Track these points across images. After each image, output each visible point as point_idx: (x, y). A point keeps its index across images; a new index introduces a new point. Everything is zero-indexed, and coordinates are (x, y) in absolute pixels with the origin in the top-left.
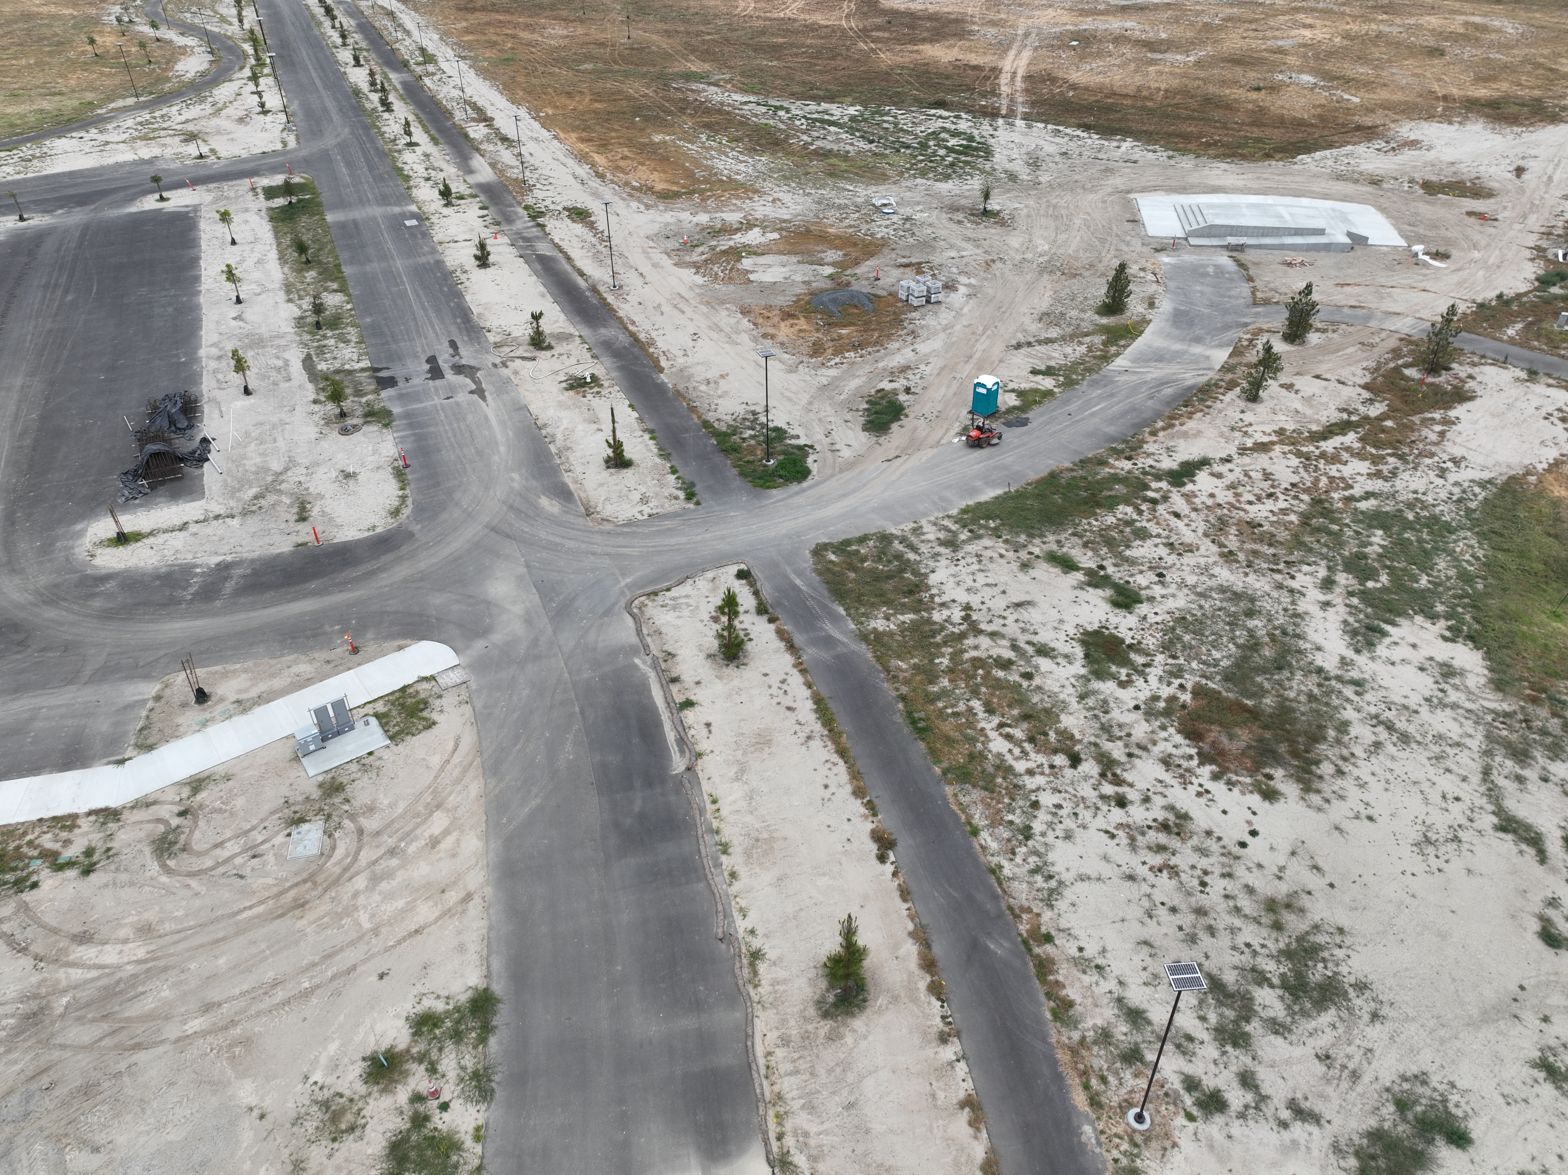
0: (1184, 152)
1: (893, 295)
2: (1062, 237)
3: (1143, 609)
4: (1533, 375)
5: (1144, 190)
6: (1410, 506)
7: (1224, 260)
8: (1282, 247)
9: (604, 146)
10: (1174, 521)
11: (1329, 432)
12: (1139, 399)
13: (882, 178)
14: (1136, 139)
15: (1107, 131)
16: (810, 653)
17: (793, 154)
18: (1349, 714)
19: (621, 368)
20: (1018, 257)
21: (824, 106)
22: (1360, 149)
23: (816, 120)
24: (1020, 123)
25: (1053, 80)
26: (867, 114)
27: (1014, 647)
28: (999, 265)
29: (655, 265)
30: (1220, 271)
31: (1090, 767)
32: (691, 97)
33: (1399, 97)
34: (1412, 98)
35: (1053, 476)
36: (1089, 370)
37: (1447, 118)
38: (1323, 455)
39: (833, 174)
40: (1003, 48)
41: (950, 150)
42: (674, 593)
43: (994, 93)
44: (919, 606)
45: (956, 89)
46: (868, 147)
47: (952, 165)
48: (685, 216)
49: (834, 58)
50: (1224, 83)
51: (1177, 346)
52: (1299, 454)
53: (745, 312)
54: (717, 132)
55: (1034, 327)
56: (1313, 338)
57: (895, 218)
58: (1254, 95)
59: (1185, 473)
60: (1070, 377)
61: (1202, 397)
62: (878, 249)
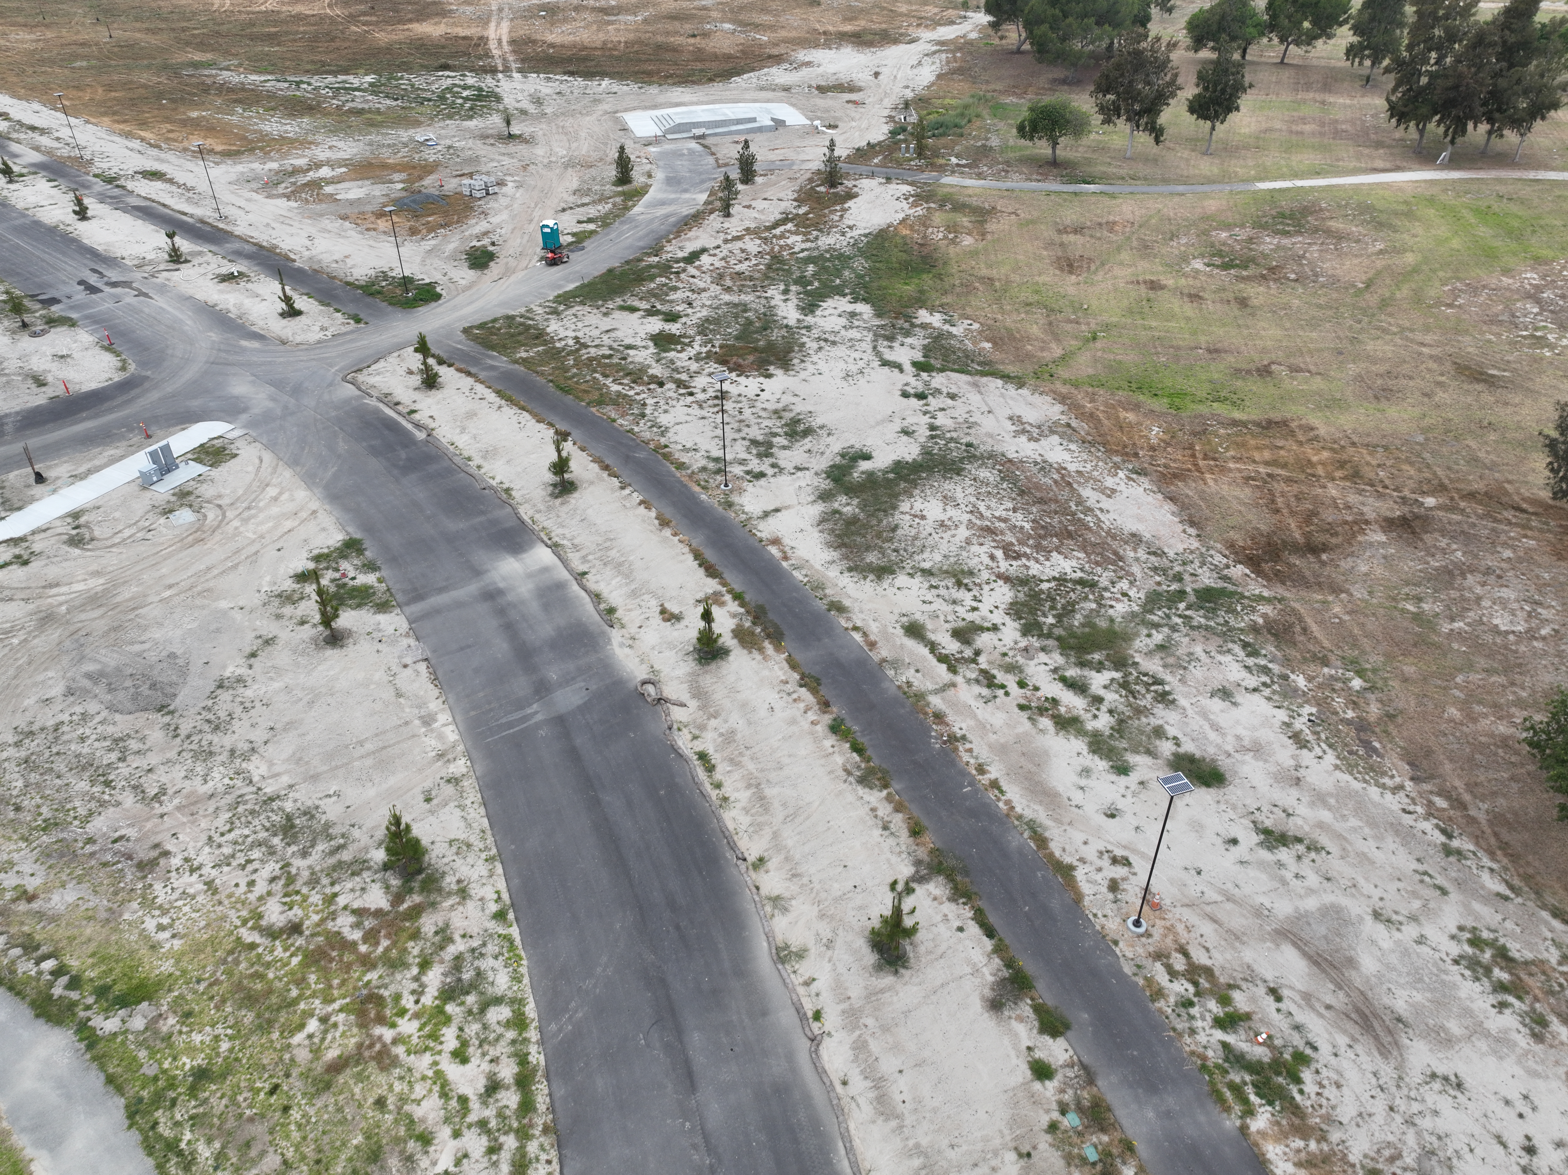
0: (650, 83)
1: (460, 194)
2: (574, 145)
3: (684, 320)
4: (888, 180)
5: (626, 110)
6: (827, 251)
7: (693, 145)
8: (730, 133)
9: (143, 124)
10: (692, 280)
11: (776, 225)
12: (655, 225)
13: (417, 124)
14: (612, 78)
15: (589, 75)
16: (482, 375)
17: (330, 114)
18: (805, 339)
19: (259, 264)
20: (546, 161)
21: (341, 78)
22: (774, 70)
23: (338, 89)
24: (516, 75)
25: (534, 42)
26: (383, 80)
27: (611, 348)
28: (532, 167)
29: (248, 200)
30: (691, 152)
31: (670, 386)
32: (209, 81)
33: (794, 34)
34: (803, 34)
35: (610, 271)
36: (617, 216)
37: (827, 46)
38: (775, 236)
39: (372, 124)
40: (484, 21)
41: (466, 99)
42: (373, 367)
43: (488, 55)
44: (545, 342)
45: (455, 55)
46: (394, 103)
47: (471, 109)
48: (256, 165)
49: (333, 40)
50: (668, 33)
51: (673, 196)
52: (760, 238)
53: (345, 218)
54: (250, 105)
55: (572, 199)
56: (759, 180)
57: (439, 148)
58: (692, 41)
59: (693, 257)
60: (605, 221)
61: (695, 219)
62: (433, 169)
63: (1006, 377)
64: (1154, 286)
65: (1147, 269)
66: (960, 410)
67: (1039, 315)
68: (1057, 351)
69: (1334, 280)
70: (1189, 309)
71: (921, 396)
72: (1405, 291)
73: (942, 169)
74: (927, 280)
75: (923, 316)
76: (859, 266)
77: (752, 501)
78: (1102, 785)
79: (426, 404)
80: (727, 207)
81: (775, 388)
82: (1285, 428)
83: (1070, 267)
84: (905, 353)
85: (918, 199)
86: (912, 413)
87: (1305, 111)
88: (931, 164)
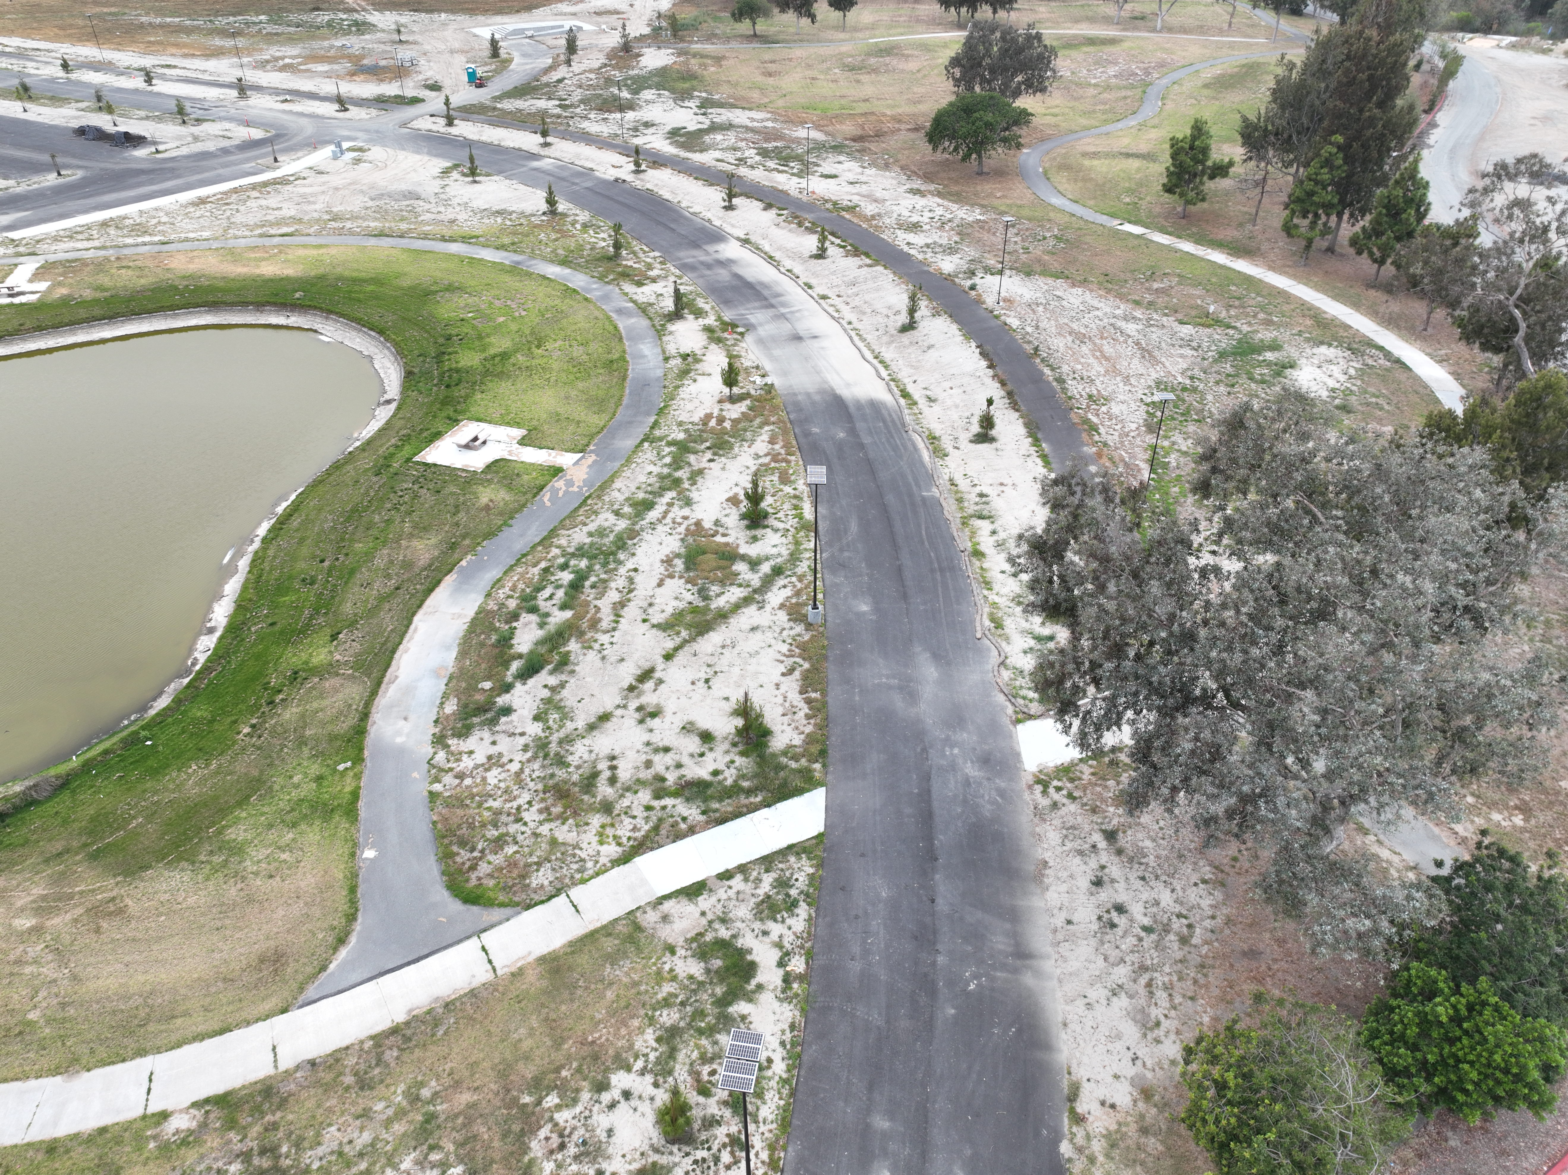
0: (476, 15)
1: (394, 65)
2: (448, 44)
3: (569, 100)
4: (659, 48)
6: (635, 76)
7: (528, 40)
8: (549, 34)
9: (120, 45)
10: (564, 88)
11: (601, 68)
12: (528, 71)
13: (327, 38)
15: (428, 11)
16: (477, 121)
17: (256, 35)
18: (638, 102)
19: (297, 96)
20: (436, 51)
21: (241, 17)
23: (245, 23)
24: (375, 12)
26: (275, 18)
27: (536, 110)
28: (429, 53)
29: (253, 73)
30: (529, 43)
31: (577, 118)
32: (136, 22)
35: (516, 87)
36: (502, 70)
38: (602, 72)
39: (293, 40)
41: (349, 25)
42: (412, 123)
44: (500, 110)
45: (317, 2)
46: (297, 29)
47: (358, 30)
51: (530, 60)
52: (594, 73)
53: (329, 77)
54: (188, 33)
56: (581, 52)
57: (356, 48)
59: (560, 81)
60: (497, 72)
61: (552, 68)
62: (363, 57)
63: (743, 108)
64: (813, 79)
65: (809, 73)
66: (724, 118)
67: (757, 91)
68: (767, 100)
69: (903, 71)
70: (831, 85)
71: (703, 114)
73: (691, 42)
74: (695, 83)
75: (697, 93)
76: (656, 79)
77: (637, 141)
78: (795, 179)
79: (454, 131)
80: (568, 62)
81: (630, 115)
82: (873, 113)
83: (770, 75)
84: (691, 104)
85: (679, 54)
86: (701, 118)
87: (902, 12)
88: (682, 40)
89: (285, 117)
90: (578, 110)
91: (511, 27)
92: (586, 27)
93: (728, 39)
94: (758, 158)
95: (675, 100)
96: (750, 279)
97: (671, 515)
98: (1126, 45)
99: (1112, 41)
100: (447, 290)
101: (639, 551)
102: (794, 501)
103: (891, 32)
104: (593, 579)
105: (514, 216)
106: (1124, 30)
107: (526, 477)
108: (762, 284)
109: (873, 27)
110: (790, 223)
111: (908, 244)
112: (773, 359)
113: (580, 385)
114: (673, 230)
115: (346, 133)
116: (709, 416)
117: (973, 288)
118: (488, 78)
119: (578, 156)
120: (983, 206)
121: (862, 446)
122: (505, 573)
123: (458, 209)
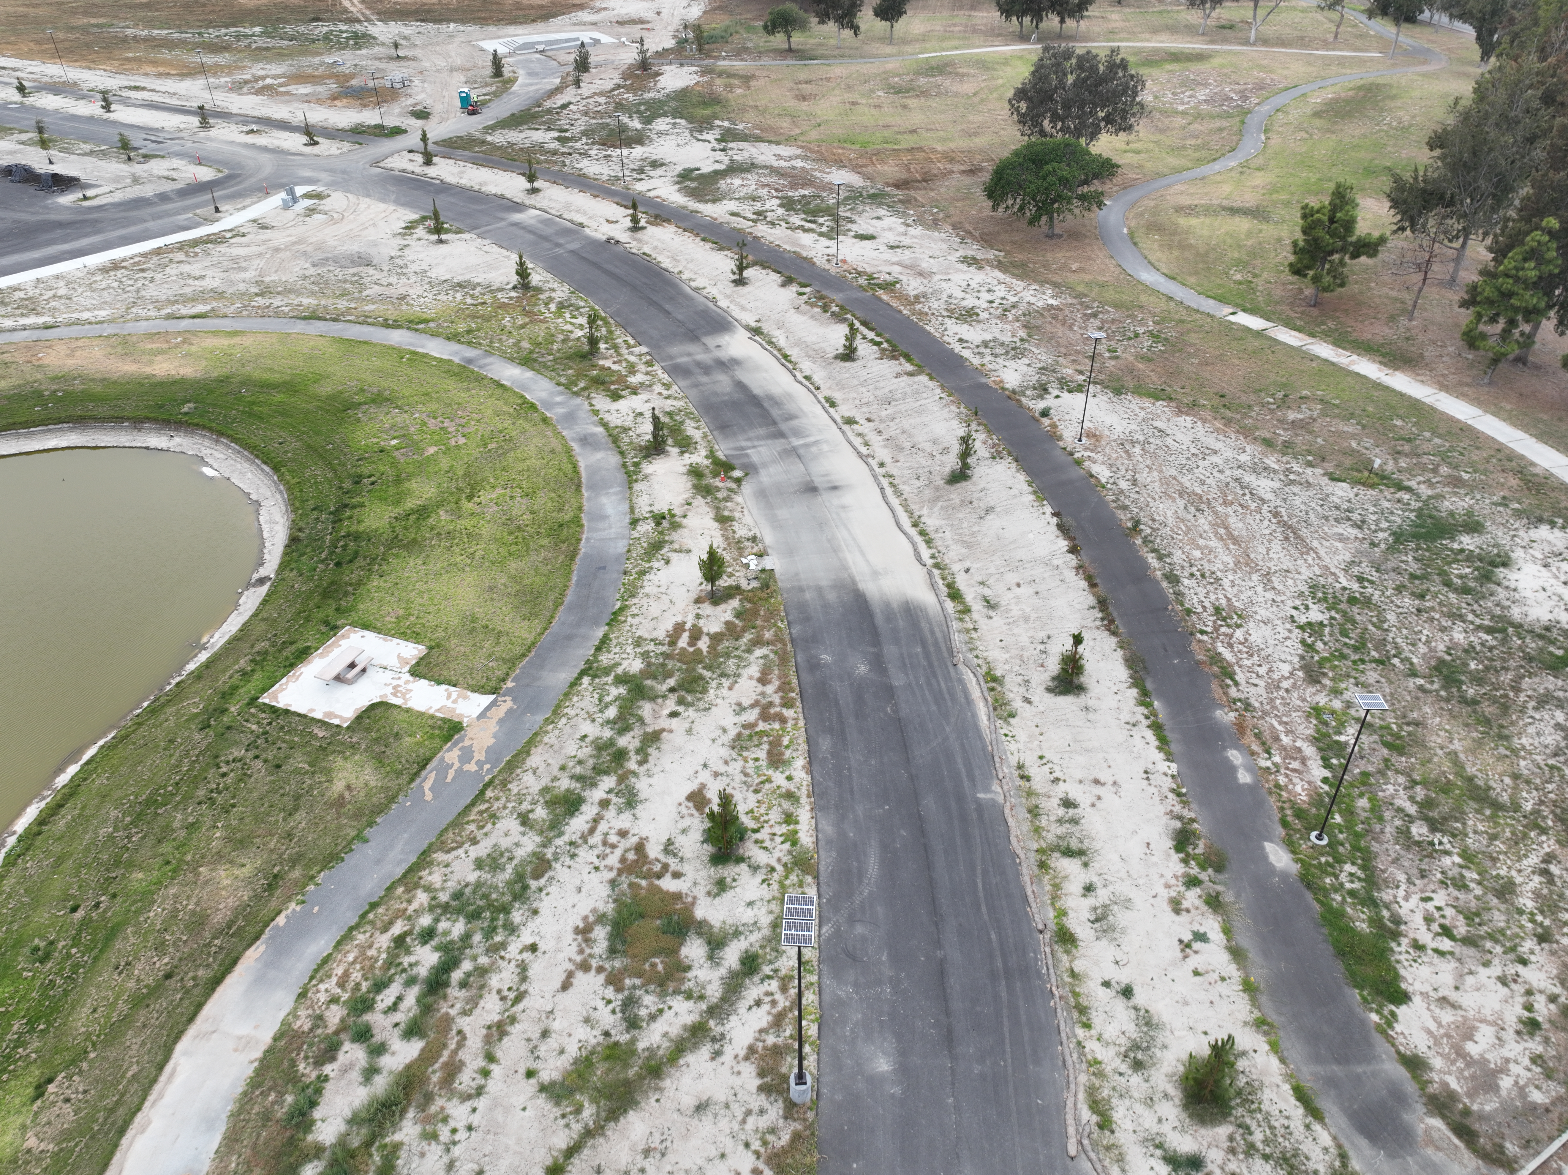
0: (487, 24)
1: (383, 87)
2: (450, 60)
3: (571, 131)
4: (682, 65)
5: (478, 40)
6: (650, 99)
7: (538, 56)
8: (564, 48)
9: (94, 62)
10: (568, 116)
11: (613, 90)
12: (531, 94)
13: (319, 53)
14: (456, 22)
15: (438, 21)
16: (459, 158)
17: (243, 50)
18: (649, 134)
19: (267, 125)
20: (434, 69)
21: (233, 29)
22: (580, 13)
23: (236, 36)
24: (378, 23)
26: (270, 30)
27: (531, 144)
28: (426, 72)
29: (225, 97)
30: (538, 60)
31: (576, 155)
32: (120, 35)
35: (513, 115)
36: (502, 92)
38: (614, 95)
39: (283, 55)
41: (348, 38)
42: (386, 160)
43: (347, 11)
44: (489, 144)
45: (320, 12)
46: (291, 43)
47: (356, 44)
48: (212, 80)
51: (536, 81)
52: (605, 96)
53: (308, 102)
54: (172, 48)
56: (593, 71)
57: (348, 65)
59: (564, 106)
60: (496, 95)
61: (558, 90)
62: (353, 76)
63: (770, 142)
64: (853, 103)
65: (849, 96)
66: (746, 154)
67: (788, 120)
68: (798, 131)
69: (957, 94)
70: (874, 111)
71: (722, 150)
72: (995, 95)
73: (717, 58)
74: (717, 108)
75: (718, 122)
76: (673, 104)
77: (640, 187)
78: (824, 242)
79: (431, 171)
80: (577, 83)
81: (638, 151)
82: (920, 149)
83: (804, 98)
84: (710, 136)
85: (703, 73)
86: (719, 155)
87: (956, 20)
88: (709, 56)
89: (245, 152)
90: (578, 145)
91: (521, 40)
92: (605, 39)
93: (760, 54)
94: (781, 211)
95: (691, 132)
96: (757, 391)
97: (602, 827)
98: (1216, 61)
99: (1200, 57)
100: (373, 401)
101: (545, 905)
102: (786, 805)
103: (945, 45)
104: (467, 966)
105: (479, 289)
106: (1212, 42)
107: (407, 740)
108: (771, 398)
109: (924, 38)
110: (813, 305)
111: (961, 340)
112: (776, 524)
113: (513, 565)
114: (668, 313)
115: (307, 173)
116: (679, 628)
117: (1045, 413)
118: (484, 103)
119: (568, 206)
120: (1055, 285)
121: (889, 692)
122: (339, 943)
123: (413, 279)
